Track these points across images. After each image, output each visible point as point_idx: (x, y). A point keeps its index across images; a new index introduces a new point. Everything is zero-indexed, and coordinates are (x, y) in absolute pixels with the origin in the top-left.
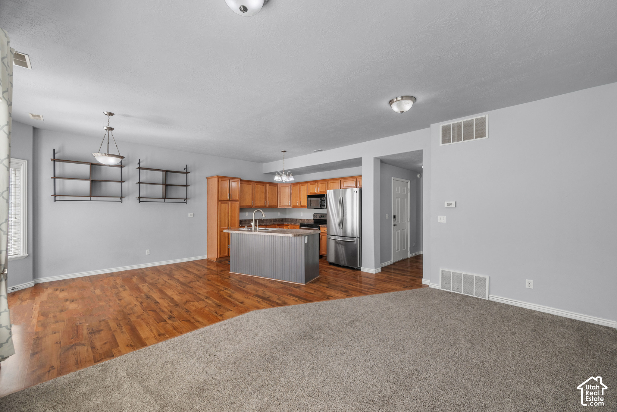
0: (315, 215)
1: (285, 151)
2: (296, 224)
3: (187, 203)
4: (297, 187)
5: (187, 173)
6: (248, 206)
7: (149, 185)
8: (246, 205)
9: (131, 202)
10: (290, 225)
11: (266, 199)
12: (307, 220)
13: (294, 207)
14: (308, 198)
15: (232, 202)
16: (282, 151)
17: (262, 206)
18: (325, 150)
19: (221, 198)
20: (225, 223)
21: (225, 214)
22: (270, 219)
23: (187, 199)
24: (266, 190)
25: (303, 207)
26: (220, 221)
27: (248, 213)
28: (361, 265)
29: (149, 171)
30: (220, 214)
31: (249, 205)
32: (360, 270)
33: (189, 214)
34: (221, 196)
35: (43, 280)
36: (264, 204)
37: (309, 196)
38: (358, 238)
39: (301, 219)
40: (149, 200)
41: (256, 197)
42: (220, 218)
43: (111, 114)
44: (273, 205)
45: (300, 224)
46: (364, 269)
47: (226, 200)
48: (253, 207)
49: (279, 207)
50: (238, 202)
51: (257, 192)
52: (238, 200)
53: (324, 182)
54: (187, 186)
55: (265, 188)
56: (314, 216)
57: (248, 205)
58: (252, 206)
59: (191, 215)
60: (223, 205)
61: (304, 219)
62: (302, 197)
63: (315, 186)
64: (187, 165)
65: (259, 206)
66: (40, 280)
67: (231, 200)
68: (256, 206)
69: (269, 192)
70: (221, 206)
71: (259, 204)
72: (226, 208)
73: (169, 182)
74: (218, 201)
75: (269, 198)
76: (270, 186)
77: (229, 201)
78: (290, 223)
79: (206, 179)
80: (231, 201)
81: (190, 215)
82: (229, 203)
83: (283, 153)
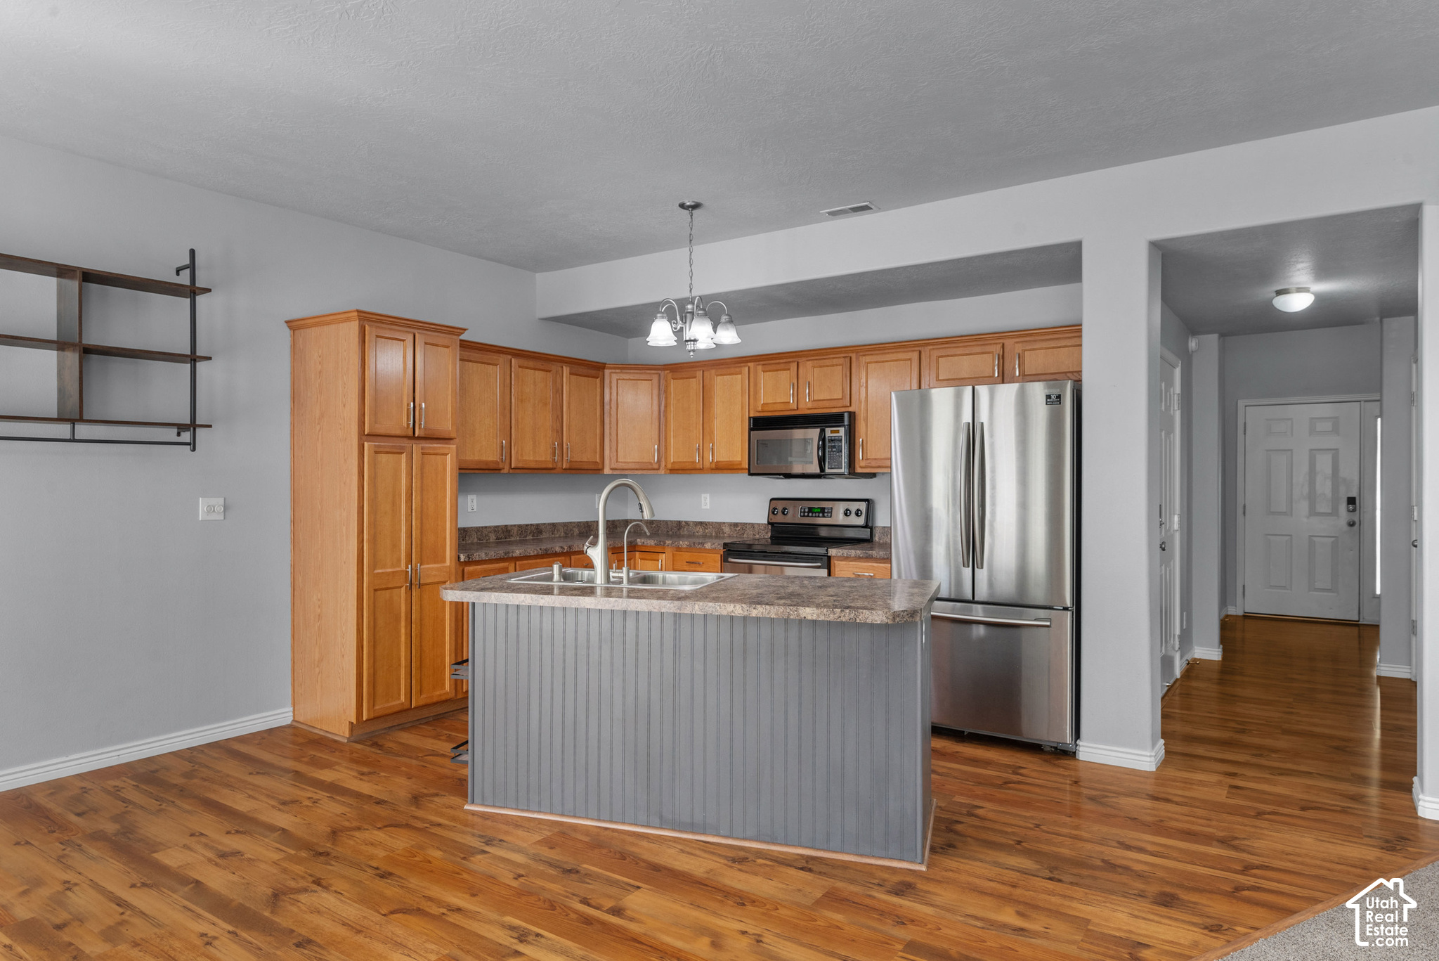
0: (780, 506)
1: (696, 206)
2: (703, 544)
3: (194, 449)
4: (695, 384)
5: (192, 292)
6: (486, 462)
8: (476, 458)
10: (668, 550)
11: (558, 433)
12: (736, 525)
13: (676, 470)
14: (751, 430)
15: (426, 444)
16: (682, 206)
17: (543, 466)
18: (880, 210)
19: (375, 422)
20: (395, 546)
21: (394, 504)
22: (565, 525)
23: (193, 426)
24: (559, 392)
25: (720, 468)
26: (374, 540)
27: (475, 497)
28: (1077, 734)
30: (373, 501)
31: (491, 459)
33: (202, 504)
34: (375, 414)
36: (549, 458)
37: (759, 424)
38: (1066, 609)
39: (701, 523)
41: (517, 421)
42: (373, 524)
44: (585, 460)
45: (725, 545)
46: (1090, 751)
47: (398, 432)
48: (506, 471)
49: (607, 471)
50: (452, 447)
51: (522, 401)
52: (453, 435)
53: (835, 361)
54: (193, 359)
55: (555, 382)
56: (772, 511)
57: (484, 458)
58: (501, 466)
59: (211, 509)
60: (382, 458)
61: (720, 524)
62: (718, 425)
63: (785, 377)
64: (192, 252)
65: (533, 465)
67: (422, 434)
68: (520, 465)
69: (569, 404)
70: (374, 465)
71: (532, 458)
72: (397, 471)
73: (94, 337)
74: (363, 436)
75: (569, 427)
76: (574, 377)
77: (413, 437)
78: (668, 542)
79: (287, 332)
80: (419, 438)
81: (206, 508)
82: (414, 446)
83: (686, 212)
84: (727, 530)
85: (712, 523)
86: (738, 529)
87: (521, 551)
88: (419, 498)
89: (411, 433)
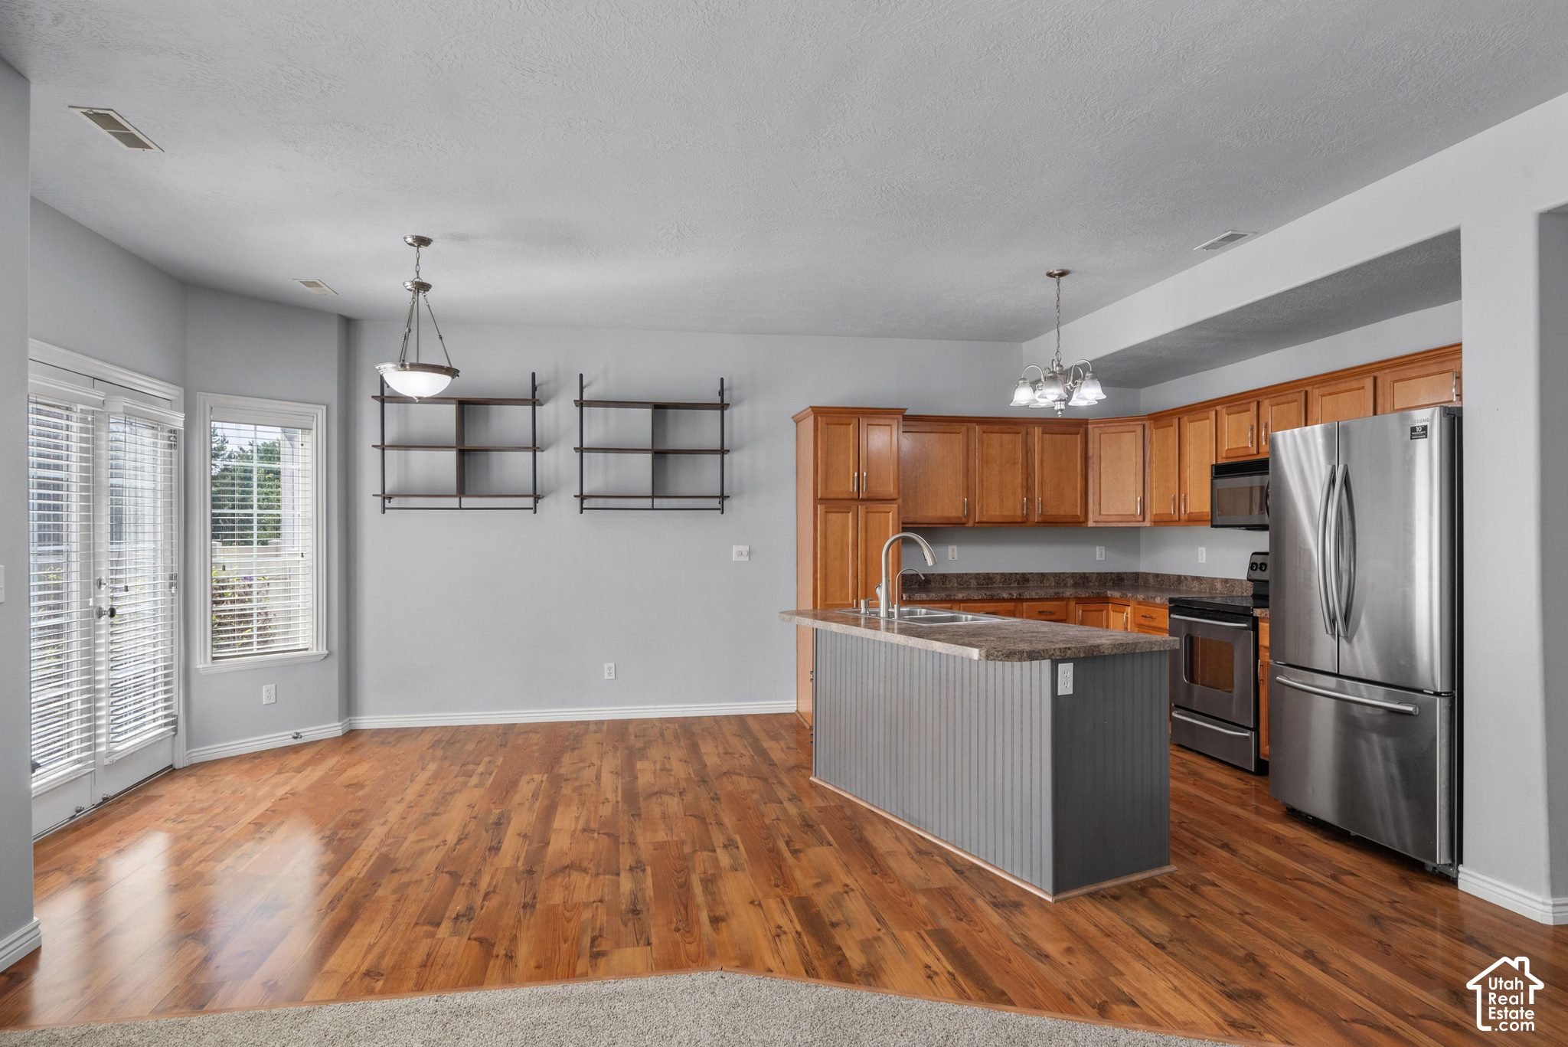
0: (1259, 560)
1: (1063, 274)
2: (1154, 598)
3: (723, 513)
4: (1173, 432)
5: (722, 407)
6: (949, 518)
7: (612, 456)
8: (939, 514)
9: (560, 508)
10: (1132, 604)
11: (1028, 489)
12: (1226, 581)
13: (1161, 522)
14: (1213, 478)
15: (869, 504)
16: (1050, 275)
17: (1011, 520)
19: (826, 489)
20: (843, 584)
21: (842, 551)
22: (1055, 575)
23: (723, 497)
24: (1028, 452)
25: (1194, 520)
26: (825, 578)
27: (955, 547)
28: (1457, 854)
29: (612, 411)
30: (825, 548)
31: (953, 515)
32: (1453, 882)
33: (735, 549)
34: (826, 483)
35: (368, 721)
36: (1019, 513)
37: (1221, 471)
38: (1437, 694)
39: (1197, 578)
40: (612, 503)
41: (982, 481)
42: (825, 567)
43: (422, 241)
44: (1062, 513)
45: (1171, 600)
46: (1472, 881)
47: (845, 496)
48: (970, 524)
49: (1091, 524)
50: (894, 506)
51: (987, 462)
52: (895, 496)
53: (1290, 398)
54: (722, 451)
55: (1025, 443)
56: (1253, 566)
57: (946, 514)
58: (964, 520)
59: (741, 554)
60: (833, 517)
61: (1213, 579)
62: (1189, 474)
63: (1247, 418)
64: (722, 380)
65: (998, 520)
66: (358, 721)
67: (865, 497)
68: (984, 520)
69: (1042, 462)
70: (825, 522)
71: (998, 513)
72: (845, 526)
73: (669, 443)
74: (817, 500)
75: (1042, 483)
76: (1047, 436)
77: (858, 499)
78: (1129, 595)
79: (795, 424)
80: (863, 500)
81: (737, 552)
82: (859, 507)
83: (1054, 280)
84: (1218, 586)
85: (1207, 578)
86: (1228, 585)
87: (964, 595)
88: (864, 547)
89: (856, 496)
